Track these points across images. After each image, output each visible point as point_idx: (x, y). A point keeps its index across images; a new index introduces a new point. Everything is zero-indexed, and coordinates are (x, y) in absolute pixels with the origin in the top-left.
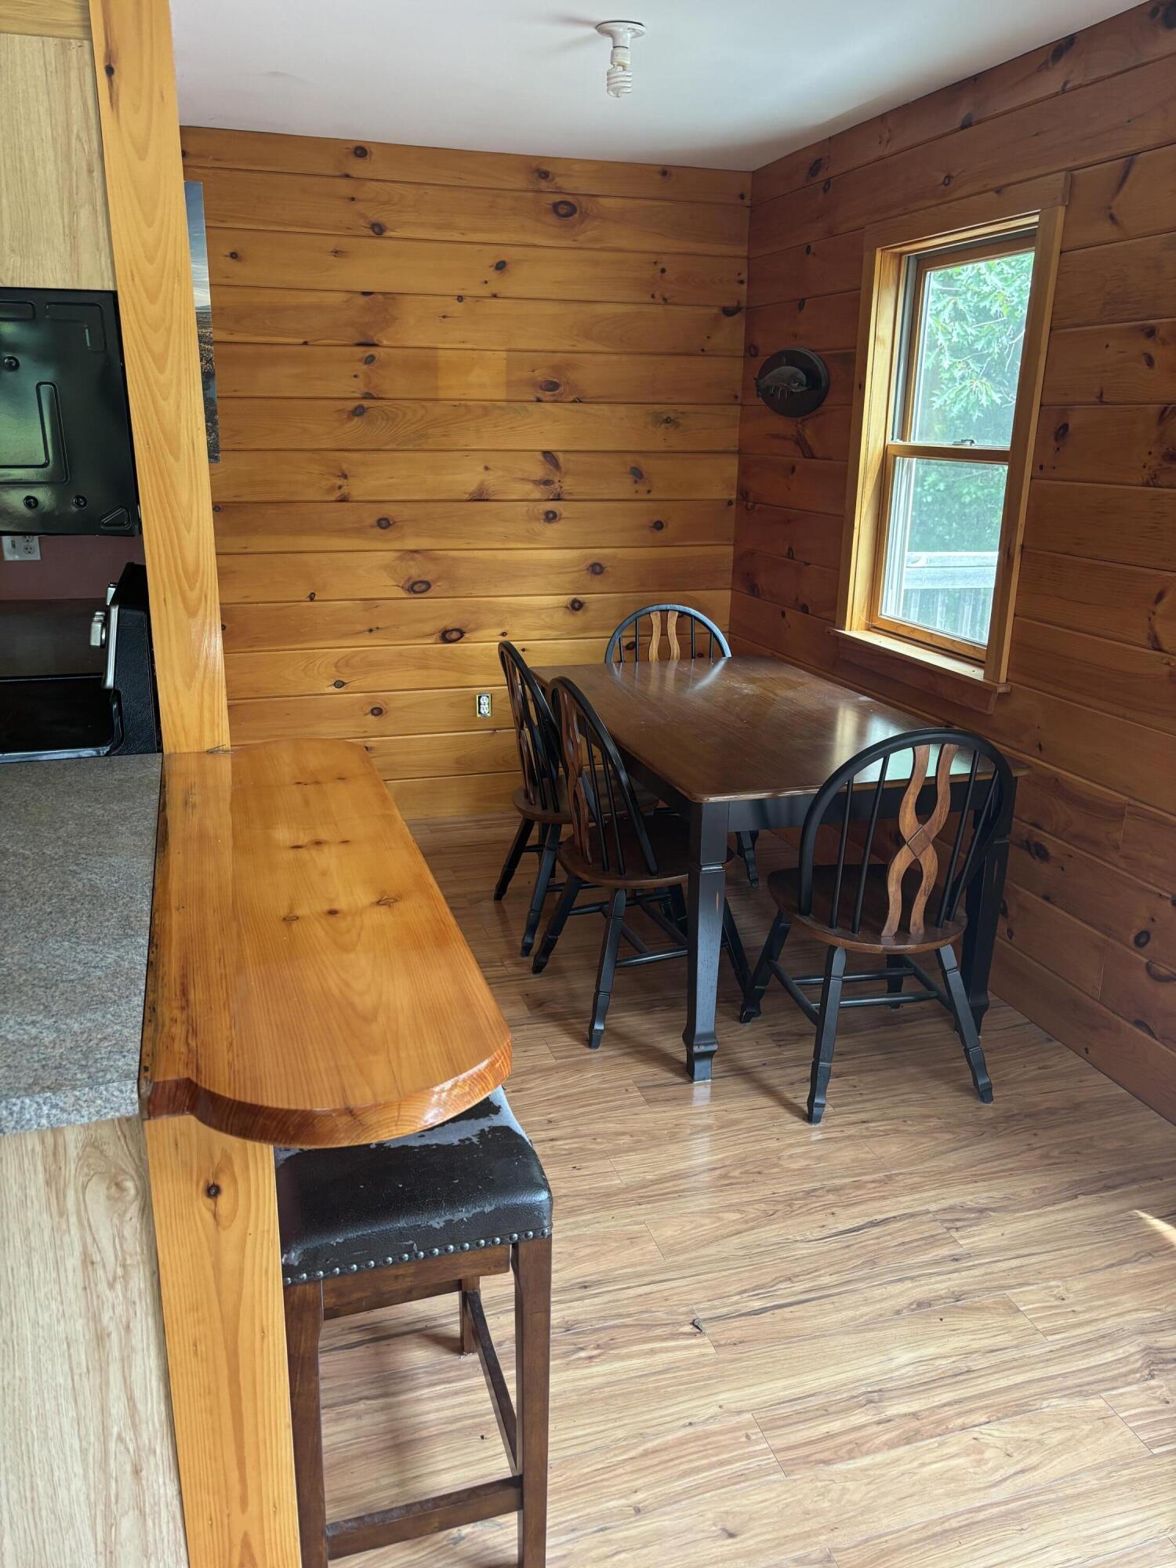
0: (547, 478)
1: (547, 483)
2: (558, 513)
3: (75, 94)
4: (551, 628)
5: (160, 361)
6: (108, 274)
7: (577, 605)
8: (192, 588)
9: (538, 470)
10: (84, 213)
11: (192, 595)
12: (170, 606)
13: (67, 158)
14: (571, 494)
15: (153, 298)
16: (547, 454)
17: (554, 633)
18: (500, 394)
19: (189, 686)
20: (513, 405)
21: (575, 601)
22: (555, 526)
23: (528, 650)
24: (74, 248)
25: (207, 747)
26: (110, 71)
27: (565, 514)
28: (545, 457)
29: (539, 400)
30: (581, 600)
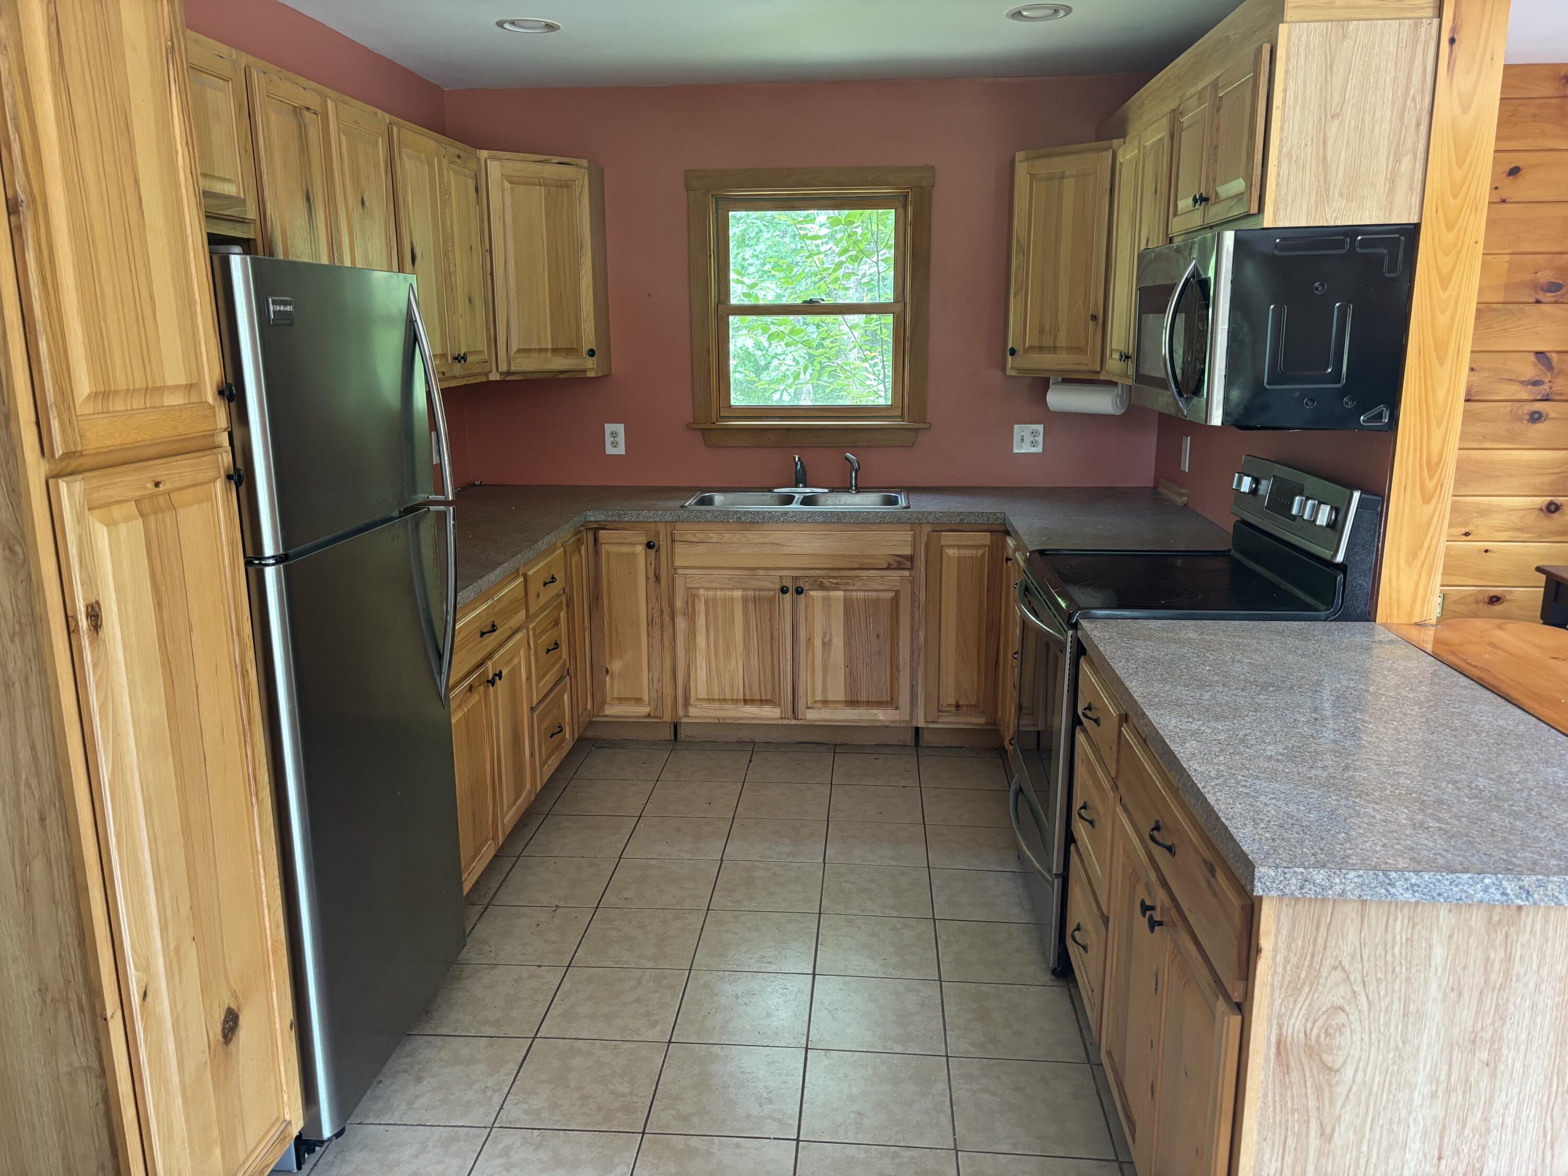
0: (1537, 378)
1: (1535, 383)
2: (1544, 414)
3: (1418, 62)
4: (1520, 530)
5: (1445, 280)
7: (1553, 508)
8: (1431, 477)
9: (1529, 370)
10: (1406, 160)
11: (1430, 485)
12: (1408, 493)
13: (1402, 115)
14: (1561, 394)
15: (1450, 226)
16: (1538, 353)
17: (1525, 536)
18: (1499, 297)
19: (1410, 564)
20: (1509, 306)
21: (1551, 503)
22: (1540, 426)
23: (1491, 551)
24: (1392, 190)
25: (1416, 620)
26: (1452, 41)
27: (1552, 415)
28: (1537, 358)
29: (1538, 302)
30: (1558, 503)
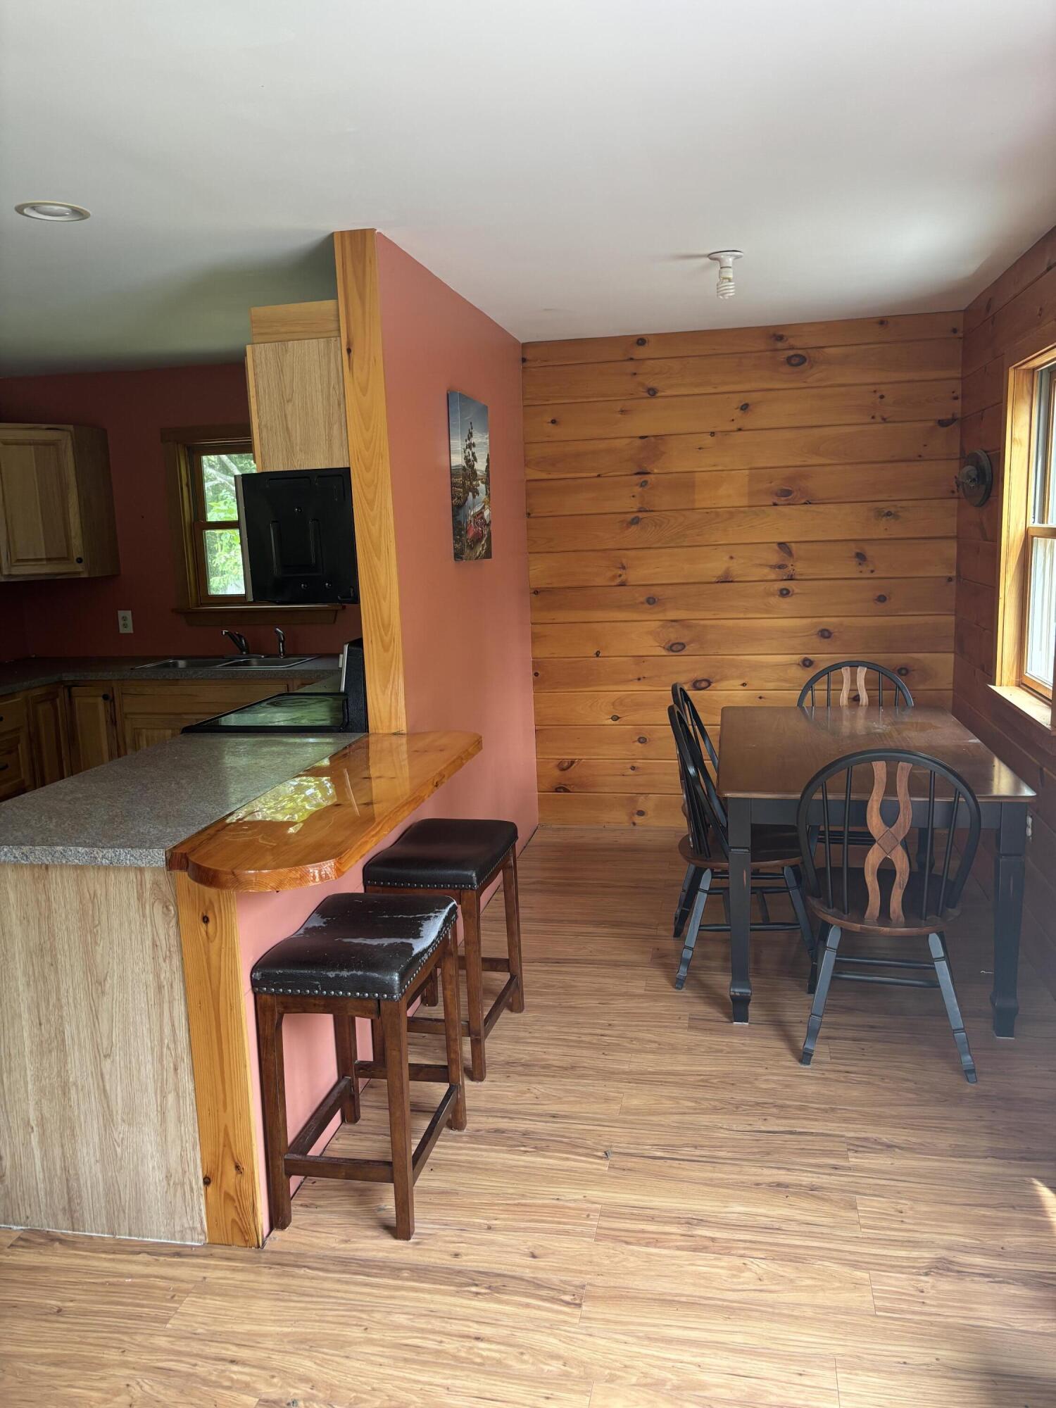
0: (781, 563)
1: (781, 567)
2: (791, 590)
3: (333, 365)
4: (785, 680)
5: (371, 504)
6: (346, 458)
7: (807, 663)
8: (386, 635)
9: (774, 558)
10: (336, 427)
11: (387, 639)
12: (374, 646)
13: (328, 399)
14: (801, 575)
15: (368, 469)
16: (780, 544)
17: (786, 685)
18: (744, 502)
19: (384, 693)
20: (754, 509)
21: (805, 660)
22: (788, 600)
23: (764, 698)
24: (330, 446)
25: (394, 731)
26: (349, 351)
27: (797, 591)
28: (780, 548)
29: (775, 504)
30: (812, 659)
